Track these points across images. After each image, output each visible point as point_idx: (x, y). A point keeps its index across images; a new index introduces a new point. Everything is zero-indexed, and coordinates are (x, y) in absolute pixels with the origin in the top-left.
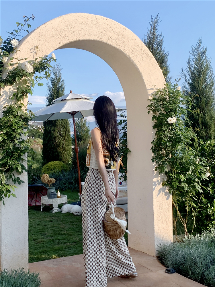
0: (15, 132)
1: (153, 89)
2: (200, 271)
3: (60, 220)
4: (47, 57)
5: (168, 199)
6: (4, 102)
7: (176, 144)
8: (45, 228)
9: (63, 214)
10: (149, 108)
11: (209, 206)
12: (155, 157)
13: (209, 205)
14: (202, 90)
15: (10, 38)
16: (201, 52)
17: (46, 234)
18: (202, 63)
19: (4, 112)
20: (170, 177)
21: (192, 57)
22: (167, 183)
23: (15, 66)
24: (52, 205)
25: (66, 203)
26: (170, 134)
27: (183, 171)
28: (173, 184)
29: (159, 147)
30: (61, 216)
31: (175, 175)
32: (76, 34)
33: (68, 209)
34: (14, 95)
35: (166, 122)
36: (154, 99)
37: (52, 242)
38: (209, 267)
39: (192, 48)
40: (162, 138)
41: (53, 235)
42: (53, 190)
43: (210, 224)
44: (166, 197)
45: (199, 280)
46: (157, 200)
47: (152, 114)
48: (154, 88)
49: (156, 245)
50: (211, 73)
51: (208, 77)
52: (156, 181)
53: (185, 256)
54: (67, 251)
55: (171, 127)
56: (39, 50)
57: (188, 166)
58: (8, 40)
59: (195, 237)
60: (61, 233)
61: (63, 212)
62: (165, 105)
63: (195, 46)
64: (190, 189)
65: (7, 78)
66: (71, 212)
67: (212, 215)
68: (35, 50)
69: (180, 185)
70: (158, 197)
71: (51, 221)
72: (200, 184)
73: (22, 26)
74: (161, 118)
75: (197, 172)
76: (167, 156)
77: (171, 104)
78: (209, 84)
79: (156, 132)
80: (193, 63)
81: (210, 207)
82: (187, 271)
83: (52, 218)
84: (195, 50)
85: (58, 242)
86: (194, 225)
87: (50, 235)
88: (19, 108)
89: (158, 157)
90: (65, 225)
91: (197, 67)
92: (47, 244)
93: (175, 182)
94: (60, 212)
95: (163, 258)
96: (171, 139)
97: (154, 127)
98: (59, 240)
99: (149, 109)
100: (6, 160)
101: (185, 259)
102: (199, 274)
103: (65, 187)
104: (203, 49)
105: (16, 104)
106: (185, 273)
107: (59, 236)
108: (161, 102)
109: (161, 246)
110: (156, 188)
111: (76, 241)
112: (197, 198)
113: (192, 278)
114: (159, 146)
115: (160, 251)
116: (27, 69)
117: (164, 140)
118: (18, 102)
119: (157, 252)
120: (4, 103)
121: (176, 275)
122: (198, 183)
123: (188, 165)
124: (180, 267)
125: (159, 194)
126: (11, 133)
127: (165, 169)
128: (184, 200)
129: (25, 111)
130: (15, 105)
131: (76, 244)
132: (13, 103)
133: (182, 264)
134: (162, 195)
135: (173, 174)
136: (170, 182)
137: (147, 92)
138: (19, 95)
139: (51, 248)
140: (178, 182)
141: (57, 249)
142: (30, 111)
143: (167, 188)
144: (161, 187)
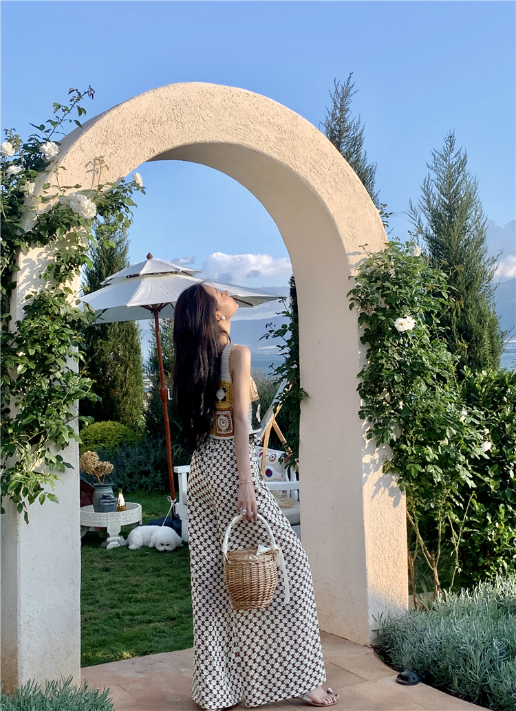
0: (53, 353)
1: (359, 253)
2: (478, 677)
3: (127, 566)
4: (123, 181)
5: (396, 504)
6: (26, 284)
7: (413, 377)
8: (94, 586)
9: (133, 550)
10: (352, 296)
11: (488, 521)
12: (367, 407)
13: (489, 518)
14: (459, 251)
15: (36, 137)
16: (454, 163)
17: (98, 602)
18: (457, 188)
19: (25, 308)
20: (401, 451)
21: (434, 176)
22: (395, 466)
23: (53, 203)
24: (106, 528)
25: (139, 522)
26: (400, 354)
27: (430, 439)
28: (407, 468)
29: (376, 386)
30: (128, 556)
31: (413, 449)
32: (187, 131)
33: (144, 538)
34: (49, 269)
35: (390, 329)
36: (363, 276)
37: (116, 620)
38: (499, 667)
39: (434, 155)
40: (383, 364)
41: (115, 602)
42: (109, 491)
43: (492, 565)
44: (393, 499)
45: (477, 698)
46: (373, 508)
47: (357, 310)
48: (363, 251)
49: (370, 616)
50: (478, 213)
51: (470, 222)
52: (370, 461)
53: (441, 643)
54: (157, 642)
55: (401, 340)
56: (106, 166)
57: (442, 427)
58: (32, 142)
59: (459, 595)
60: (136, 598)
61: (132, 547)
62: (389, 289)
63: (439, 151)
64: (446, 479)
65: (33, 229)
66: (151, 545)
67: (496, 543)
68: (96, 167)
69: (424, 470)
70: (375, 499)
71: (107, 570)
72: (470, 468)
73: (64, 111)
74: (380, 320)
75: (462, 442)
76: (394, 405)
77: (400, 287)
78: (474, 238)
79: (369, 351)
80: (435, 190)
81: (490, 522)
82: (447, 679)
83: (108, 562)
84: (441, 160)
85: (131, 620)
86: (457, 567)
87: (108, 602)
88: (61, 298)
89: (373, 408)
90: (141, 579)
91: (445, 199)
92: (105, 625)
93: (412, 463)
94: (124, 546)
95: (387, 649)
96: (402, 367)
97: (363, 340)
98: (132, 614)
99: (352, 299)
100: (35, 417)
101: (440, 649)
102: (475, 683)
103: (132, 483)
104: (458, 158)
105: (53, 288)
106: (442, 684)
107: (130, 604)
108: (380, 283)
109: (383, 620)
110: (369, 477)
111: (174, 615)
112: (463, 500)
113: (460, 694)
114: (375, 382)
115: (381, 632)
116: (83, 210)
117: (386, 369)
118: (58, 285)
119: (374, 635)
120: (27, 288)
121: (422, 687)
122: (465, 466)
123: (442, 425)
124: (429, 668)
125: (376, 492)
126: (44, 354)
127: (391, 435)
128: (432, 506)
129: (74, 305)
130: (52, 292)
131: (174, 623)
132: (46, 287)
133: (435, 661)
134: (384, 495)
135: (408, 446)
136: (401, 463)
137: (347, 261)
138: (62, 267)
139: (116, 635)
140: (420, 464)
141: (131, 636)
142: (87, 305)
143: (395, 477)
144: (382, 474)
